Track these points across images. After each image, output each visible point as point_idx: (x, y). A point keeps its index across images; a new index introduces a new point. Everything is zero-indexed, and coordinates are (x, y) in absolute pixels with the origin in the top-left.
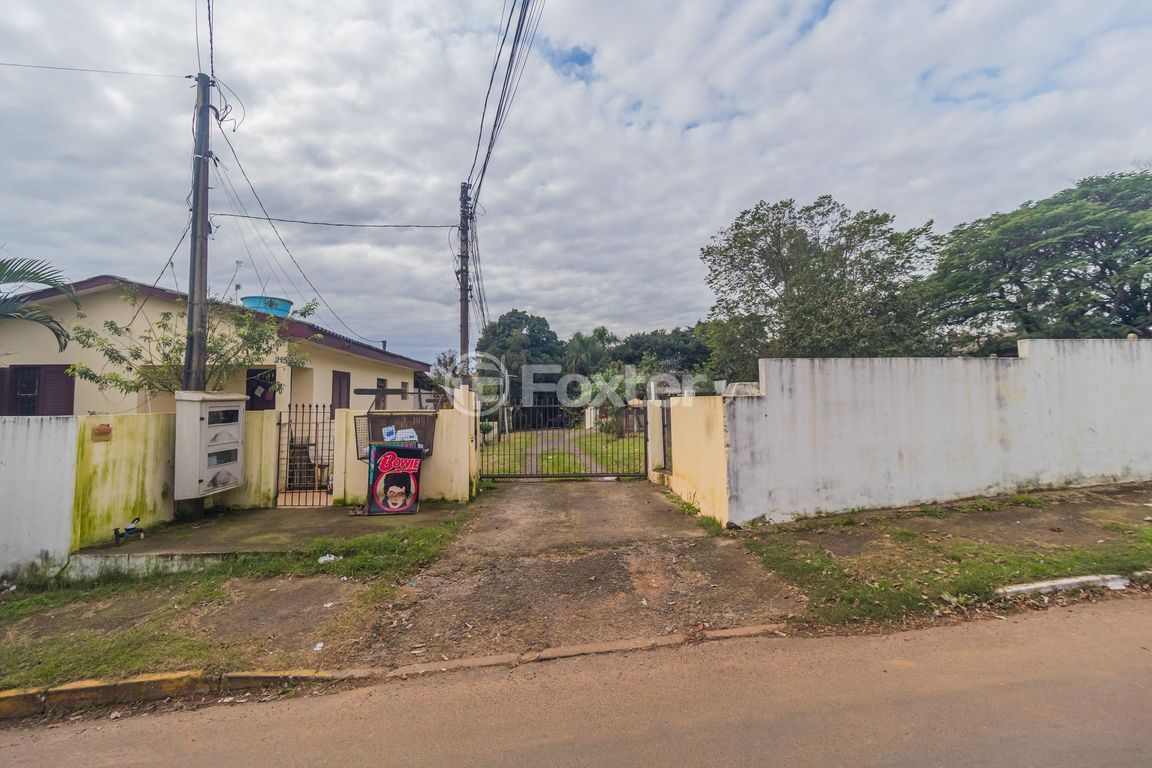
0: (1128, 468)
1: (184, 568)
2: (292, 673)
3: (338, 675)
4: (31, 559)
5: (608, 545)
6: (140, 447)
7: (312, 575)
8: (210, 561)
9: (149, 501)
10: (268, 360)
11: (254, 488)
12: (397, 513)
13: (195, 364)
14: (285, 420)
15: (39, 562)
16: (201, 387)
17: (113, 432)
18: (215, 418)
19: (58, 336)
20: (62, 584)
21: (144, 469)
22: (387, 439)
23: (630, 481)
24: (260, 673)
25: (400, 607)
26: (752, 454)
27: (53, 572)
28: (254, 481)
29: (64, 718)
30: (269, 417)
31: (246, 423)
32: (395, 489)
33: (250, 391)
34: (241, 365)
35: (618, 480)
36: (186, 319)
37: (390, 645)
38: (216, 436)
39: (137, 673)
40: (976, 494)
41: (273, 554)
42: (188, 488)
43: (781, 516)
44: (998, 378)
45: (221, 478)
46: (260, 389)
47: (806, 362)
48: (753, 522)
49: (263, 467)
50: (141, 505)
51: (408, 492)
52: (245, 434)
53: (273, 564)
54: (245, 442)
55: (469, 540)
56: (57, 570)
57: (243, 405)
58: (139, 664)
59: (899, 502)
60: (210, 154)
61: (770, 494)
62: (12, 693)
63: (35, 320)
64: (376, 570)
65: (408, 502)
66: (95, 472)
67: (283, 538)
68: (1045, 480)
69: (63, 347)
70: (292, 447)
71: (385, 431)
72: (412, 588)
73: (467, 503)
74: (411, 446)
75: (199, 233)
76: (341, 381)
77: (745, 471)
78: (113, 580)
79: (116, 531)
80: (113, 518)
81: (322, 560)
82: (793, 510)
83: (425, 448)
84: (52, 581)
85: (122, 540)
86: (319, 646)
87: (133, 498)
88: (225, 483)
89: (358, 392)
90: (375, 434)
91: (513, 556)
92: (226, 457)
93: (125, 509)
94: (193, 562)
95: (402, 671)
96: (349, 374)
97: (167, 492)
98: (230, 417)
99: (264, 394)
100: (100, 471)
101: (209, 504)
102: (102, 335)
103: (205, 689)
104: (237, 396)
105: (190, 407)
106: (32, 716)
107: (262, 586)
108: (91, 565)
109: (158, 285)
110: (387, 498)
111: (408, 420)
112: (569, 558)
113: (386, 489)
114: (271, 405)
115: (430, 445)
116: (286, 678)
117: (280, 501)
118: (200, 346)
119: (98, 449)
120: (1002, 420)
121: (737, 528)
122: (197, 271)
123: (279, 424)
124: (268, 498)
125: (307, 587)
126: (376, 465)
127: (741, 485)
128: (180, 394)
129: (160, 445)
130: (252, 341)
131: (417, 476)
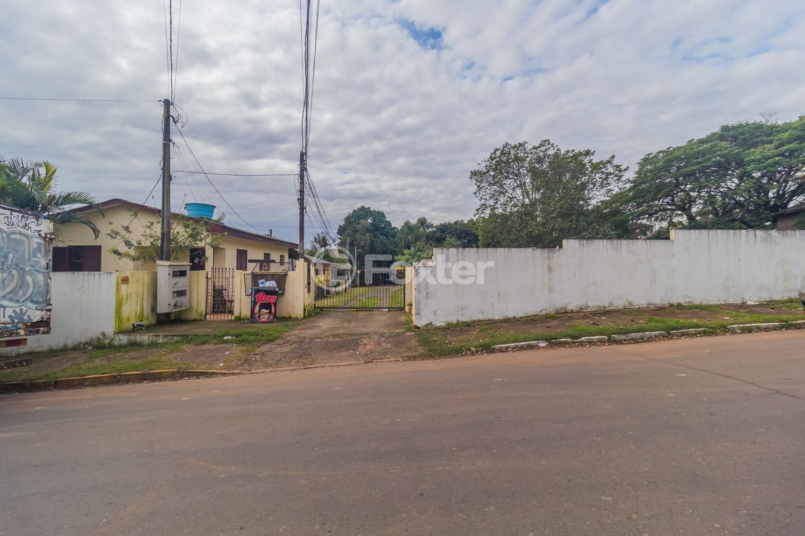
0: (611, 302)
1: (164, 341)
2: (210, 371)
3: (228, 372)
4: (98, 336)
5: (357, 335)
6: (141, 288)
7: (221, 344)
8: (175, 338)
9: (145, 313)
10: (201, 244)
11: (194, 310)
12: (265, 322)
13: (165, 247)
14: (210, 276)
15: (101, 337)
16: (168, 259)
17: (130, 280)
18: (175, 274)
19: (94, 231)
20: (111, 346)
21: (143, 298)
22: (261, 286)
23: (395, 311)
24: (198, 370)
25: (258, 354)
26: (427, 293)
27: (107, 341)
28: (195, 306)
29: (128, 382)
30: (201, 274)
31: (190, 277)
32: (264, 311)
33: (192, 260)
34: (187, 247)
35: (389, 310)
36: (160, 225)
37: (250, 365)
38: (176, 283)
39: (153, 370)
40: (535, 314)
41: (204, 335)
42: (163, 308)
43: (440, 323)
44: (549, 259)
45: (179, 304)
46: (197, 259)
47: (455, 250)
48: (426, 325)
49: (199, 300)
50: (142, 314)
51: (270, 312)
52: (190, 282)
53: (204, 339)
54: (190, 287)
55: (295, 332)
56: (109, 340)
57: (189, 268)
58: (152, 368)
59: (497, 317)
60: (171, 141)
61: (435, 312)
62: (107, 375)
63: (83, 223)
64: (248, 342)
65: (271, 317)
66: (123, 298)
67: (208, 330)
68: (570, 308)
69: (97, 237)
70: (214, 290)
71: (260, 281)
72: (264, 348)
73: (302, 319)
74: (273, 289)
75: (166, 182)
76: (242, 255)
77: (423, 301)
78: (133, 345)
79: (133, 325)
80: (131, 320)
81: (225, 338)
82: (446, 320)
83: (280, 290)
84: (107, 345)
85: (136, 329)
86: (222, 364)
87: (138, 311)
88: (181, 306)
89: (251, 261)
90: (255, 282)
91: (312, 338)
92: (181, 293)
93: (136, 316)
94: (168, 338)
95: (253, 372)
96: (246, 251)
97: (154, 309)
98: (183, 274)
99: (199, 262)
100: (125, 297)
101: (173, 317)
102: (122, 234)
103: (178, 375)
104: (185, 263)
105: (163, 269)
106: (116, 382)
107: (199, 347)
108: (124, 339)
109: (145, 205)
110: (260, 315)
111: (273, 277)
112: (338, 339)
113: (260, 311)
114: (203, 268)
115: (283, 290)
116: (209, 373)
117: (208, 317)
118: (167, 238)
119: (124, 287)
120: (550, 279)
121: (418, 328)
122: (166, 200)
123: (207, 278)
124: (202, 315)
125: (219, 348)
126: (255, 299)
127: (421, 308)
128: (159, 262)
129: (150, 287)
130: (194, 236)
131: (275, 304)
